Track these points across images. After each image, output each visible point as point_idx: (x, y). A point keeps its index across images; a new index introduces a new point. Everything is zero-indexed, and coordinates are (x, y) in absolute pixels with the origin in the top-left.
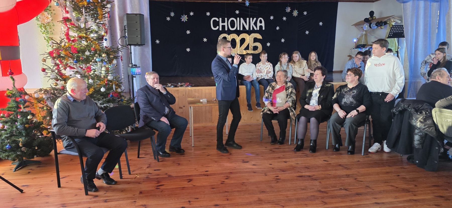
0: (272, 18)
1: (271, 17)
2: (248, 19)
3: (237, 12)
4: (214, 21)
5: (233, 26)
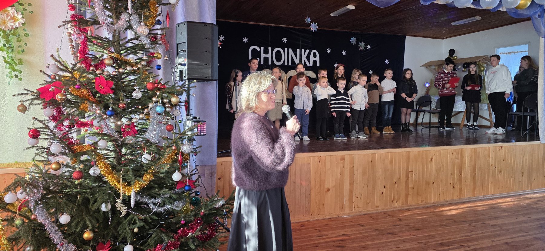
0: (329, 51)
1: (328, 49)
2: (298, 50)
3: (285, 40)
4: (254, 50)
5: (279, 60)
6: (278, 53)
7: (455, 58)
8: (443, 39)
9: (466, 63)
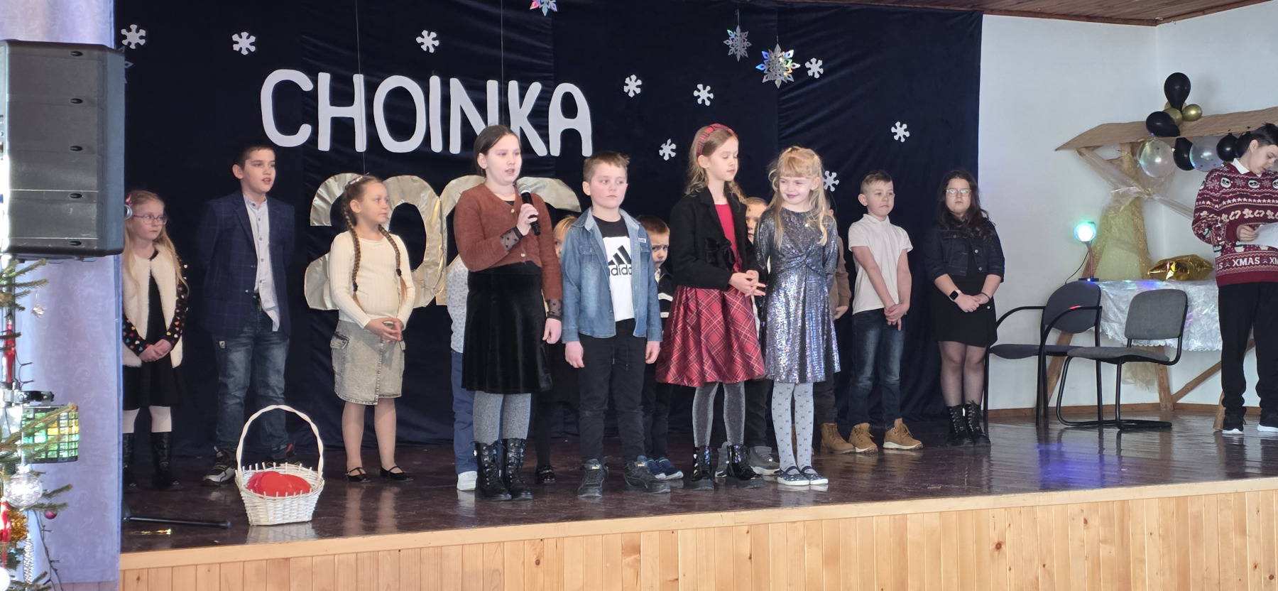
0: (633, 86)
1: (627, 80)
2: (492, 86)
3: (428, 41)
4: (285, 89)
5: (402, 128)
6: (400, 95)
7: (1193, 112)
8: (1155, 23)
9: (1229, 139)
